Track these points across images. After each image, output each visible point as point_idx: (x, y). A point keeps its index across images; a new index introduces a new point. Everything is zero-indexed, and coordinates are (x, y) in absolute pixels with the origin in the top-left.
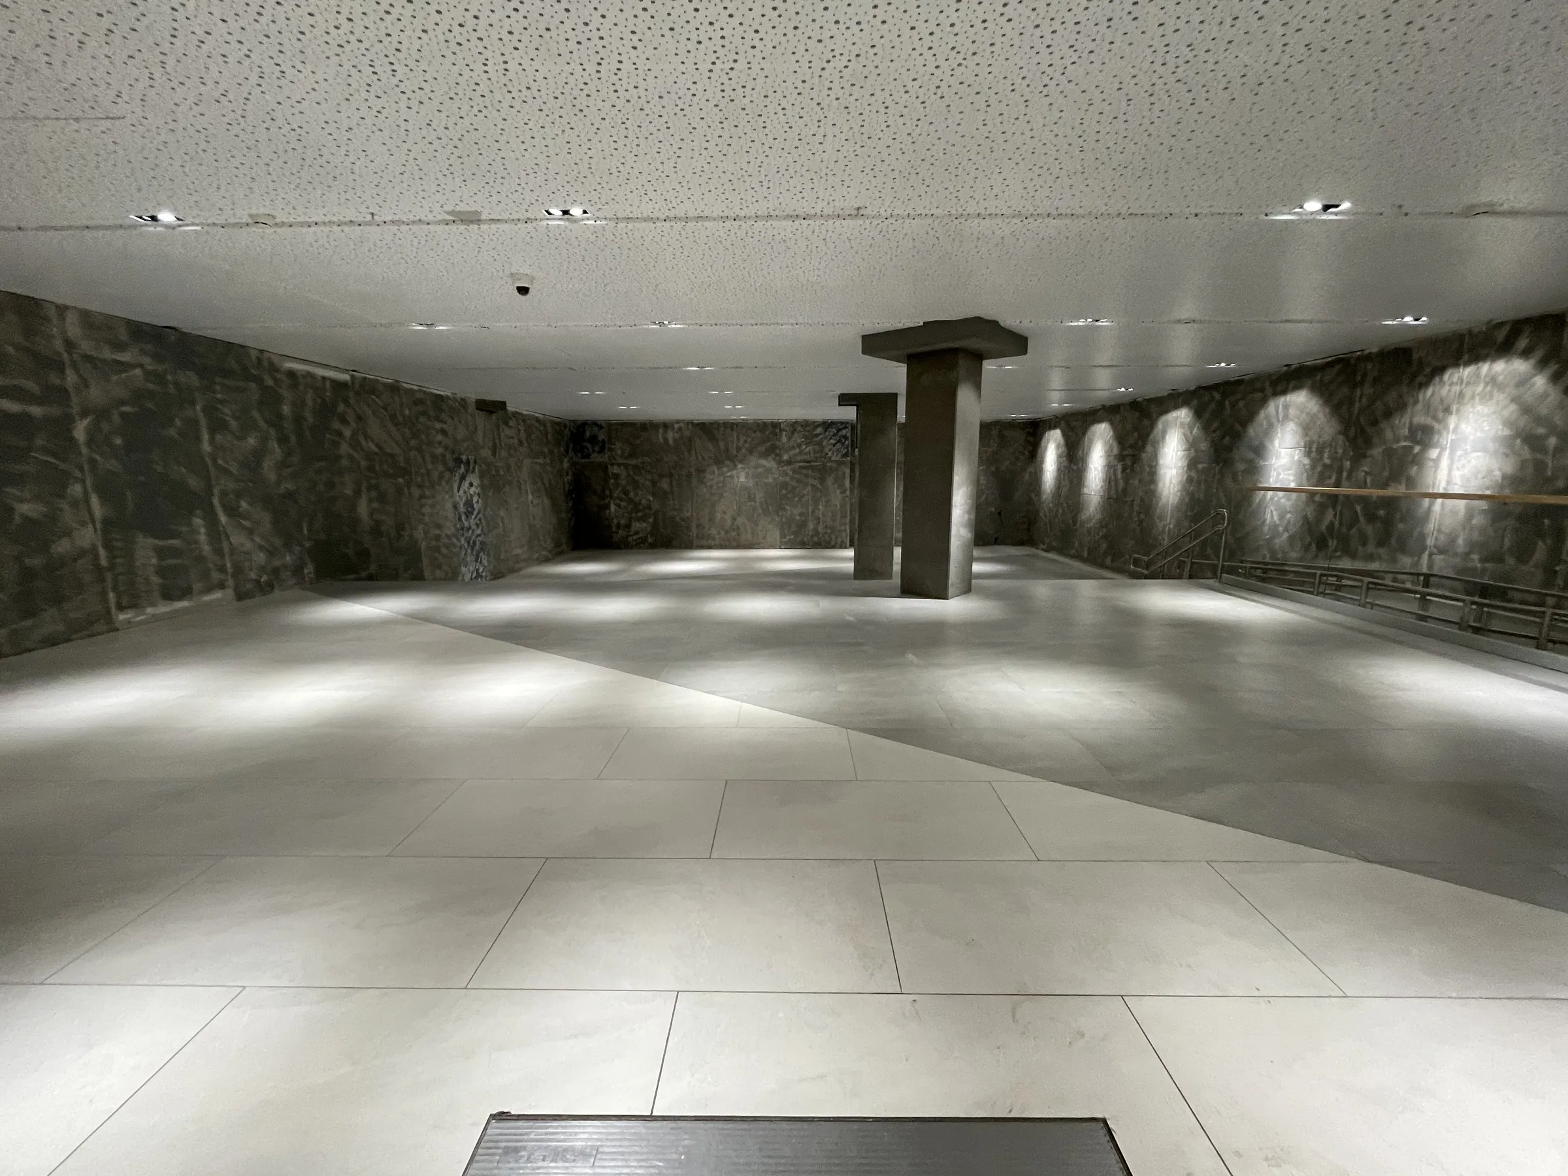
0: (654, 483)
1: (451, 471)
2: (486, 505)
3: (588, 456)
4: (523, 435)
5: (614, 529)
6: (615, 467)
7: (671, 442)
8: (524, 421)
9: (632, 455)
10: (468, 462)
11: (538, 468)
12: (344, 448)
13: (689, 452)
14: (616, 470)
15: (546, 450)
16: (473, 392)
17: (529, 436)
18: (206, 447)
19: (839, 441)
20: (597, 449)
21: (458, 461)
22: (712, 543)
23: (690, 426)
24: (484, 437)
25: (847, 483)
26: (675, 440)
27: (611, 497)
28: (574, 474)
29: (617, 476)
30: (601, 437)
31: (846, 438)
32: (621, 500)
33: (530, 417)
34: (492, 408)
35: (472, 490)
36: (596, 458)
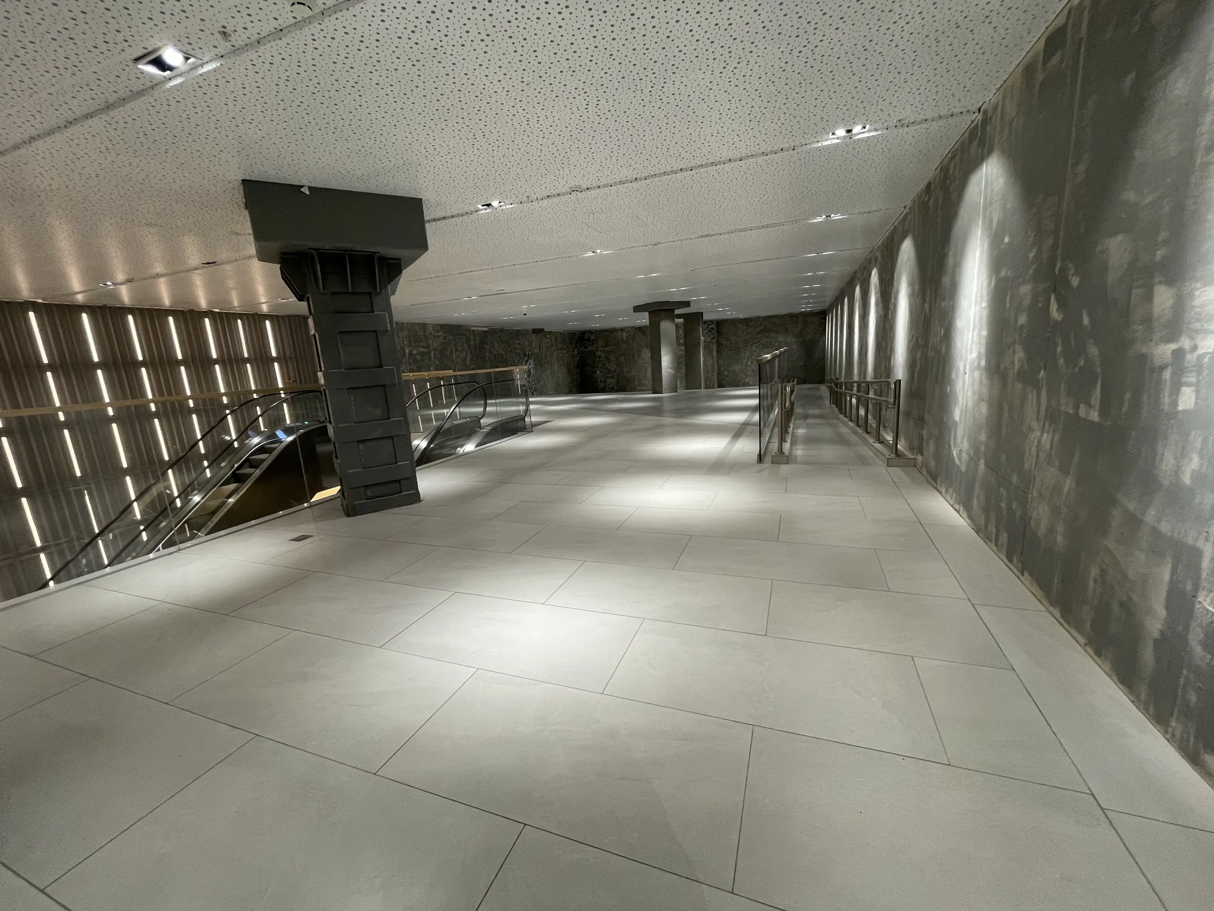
0: (617, 359)
1: (523, 359)
2: (536, 371)
3: (586, 348)
4: (553, 341)
5: (599, 383)
6: (599, 352)
7: (625, 338)
8: (554, 335)
9: (607, 346)
10: (529, 355)
11: (561, 355)
12: (487, 354)
13: (633, 341)
14: (599, 353)
15: (565, 347)
16: (531, 328)
17: (556, 341)
18: (454, 356)
19: (710, 331)
20: (591, 344)
21: (525, 355)
22: (646, 388)
23: (634, 329)
24: (536, 344)
25: (715, 354)
26: (627, 337)
27: (597, 367)
28: (580, 357)
29: (599, 357)
30: (592, 338)
31: (713, 329)
32: (602, 368)
33: (556, 333)
34: (538, 332)
35: (531, 366)
36: (590, 348)
